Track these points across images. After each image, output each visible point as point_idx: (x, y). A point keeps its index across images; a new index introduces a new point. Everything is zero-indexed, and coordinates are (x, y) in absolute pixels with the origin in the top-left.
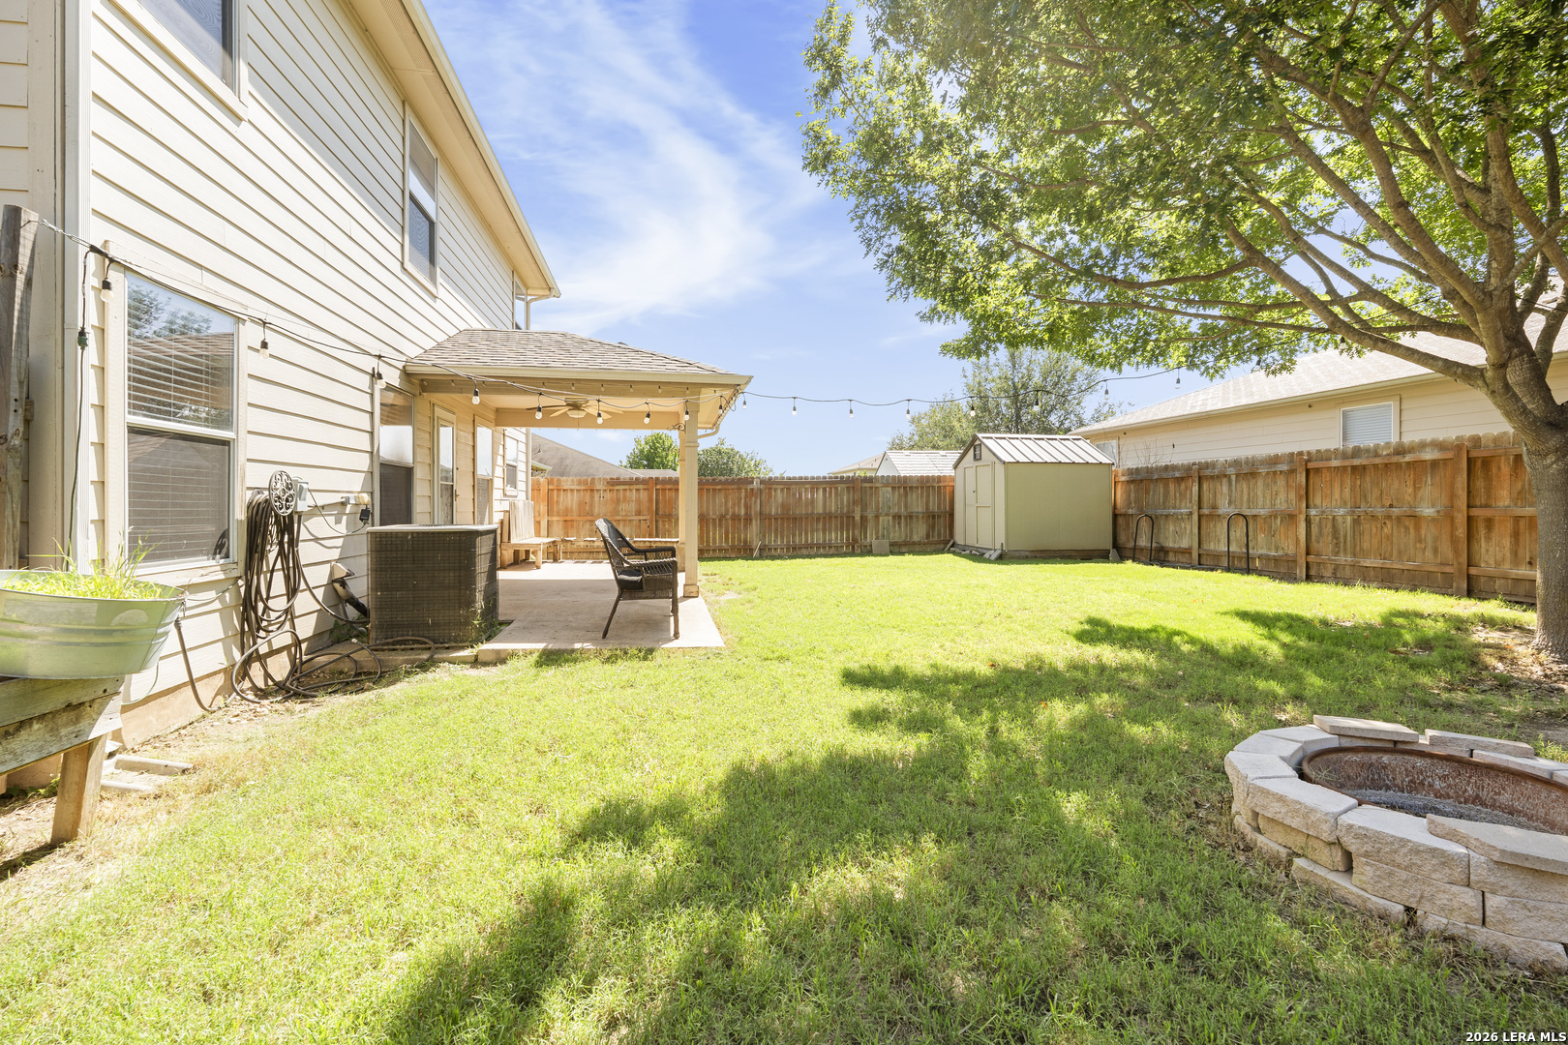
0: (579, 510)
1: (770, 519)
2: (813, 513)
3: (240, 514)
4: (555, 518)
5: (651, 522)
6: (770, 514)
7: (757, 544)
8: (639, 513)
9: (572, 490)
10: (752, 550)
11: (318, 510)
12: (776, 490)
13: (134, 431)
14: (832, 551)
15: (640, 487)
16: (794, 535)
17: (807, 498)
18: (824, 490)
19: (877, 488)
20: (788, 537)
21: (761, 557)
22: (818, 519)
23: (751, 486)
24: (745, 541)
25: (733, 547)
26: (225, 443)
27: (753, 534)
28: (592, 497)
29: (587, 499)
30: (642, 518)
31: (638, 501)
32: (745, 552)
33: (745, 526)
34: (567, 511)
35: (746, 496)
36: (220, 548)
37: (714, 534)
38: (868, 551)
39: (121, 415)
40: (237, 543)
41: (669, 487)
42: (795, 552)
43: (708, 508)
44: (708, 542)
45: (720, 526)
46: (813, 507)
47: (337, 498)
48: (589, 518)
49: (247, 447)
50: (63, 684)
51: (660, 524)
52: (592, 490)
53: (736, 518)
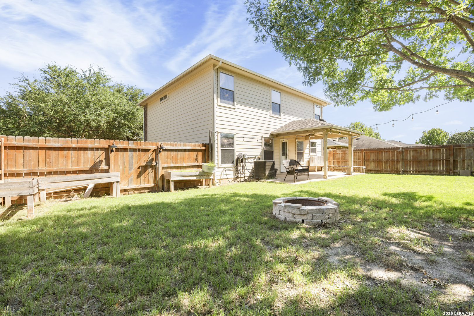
0: (341, 158)
1: (407, 161)
2: (427, 159)
3: (235, 159)
4: (335, 161)
5: (362, 162)
6: (407, 159)
7: (401, 169)
8: (359, 159)
9: (339, 153)
10: (399, 172)
11: (249, 158)
12: (410, 151)
13: (221, 149)
14: (438, 173)
15: (359, 152)
16: (418, 167)
17: (424, 154)
18: (433, 150)
19: (463, 149)
20: (416, 168)
21: (403, 174)
22: (430, 161)
23: (399, 150)
24: (397, 168)
25: (392, 171)
26: (233, 150)
27: (400, 166)
28: (345, 155)
29: (344, 156)
30: (360, 161)
31: (359, 156)
32: (397, 172)
33: (397, 164)
34: (338, 159)
35: (397, 154)
36: (233, 163)
37: (385, 166)
38: (458, 174)
39: (220, 148)
40: (235, 162)
41: (368, 151)
42: (419, 173)
43: (382, 157)
44: (382, 168)
45: (387, 163)
46: (428, 157)
47: (254, 156)
48: (344, 161)
49: (236, 150)
50: (207, 173)
51: (366, 163)
52: (345, 153)
53: (393, 161)
